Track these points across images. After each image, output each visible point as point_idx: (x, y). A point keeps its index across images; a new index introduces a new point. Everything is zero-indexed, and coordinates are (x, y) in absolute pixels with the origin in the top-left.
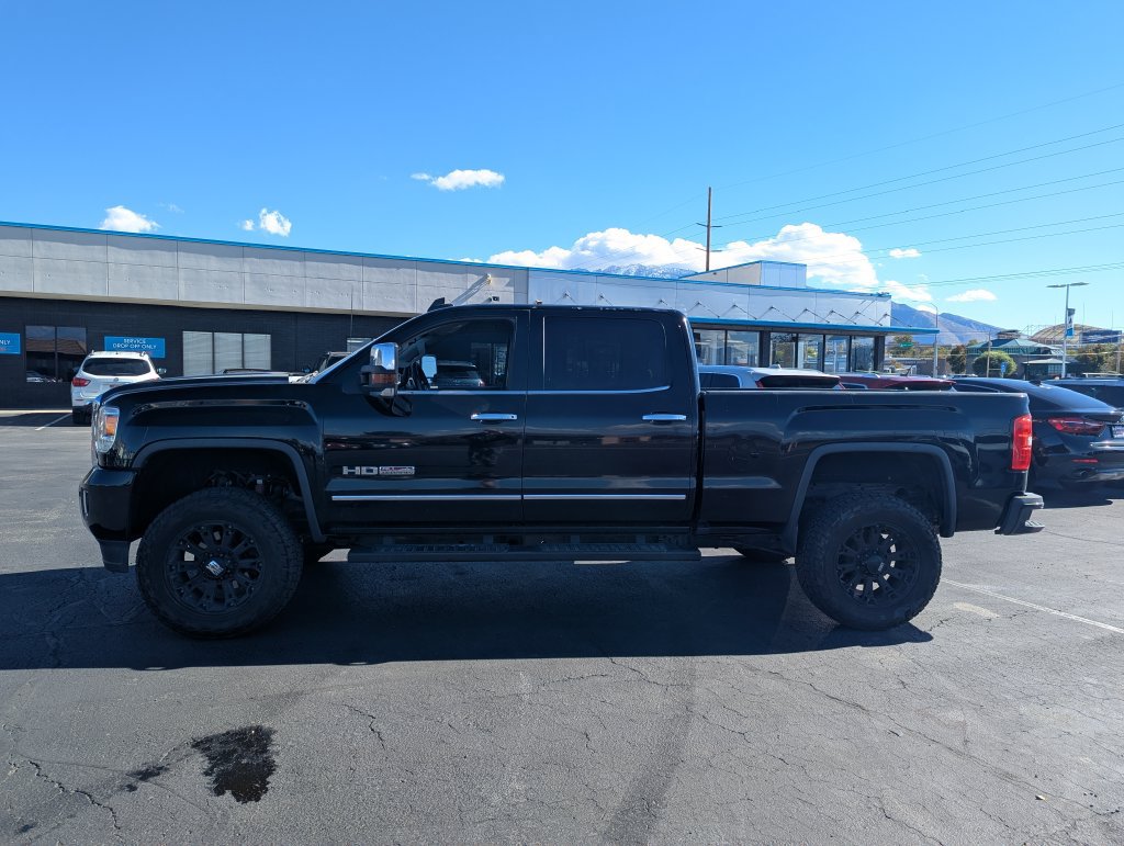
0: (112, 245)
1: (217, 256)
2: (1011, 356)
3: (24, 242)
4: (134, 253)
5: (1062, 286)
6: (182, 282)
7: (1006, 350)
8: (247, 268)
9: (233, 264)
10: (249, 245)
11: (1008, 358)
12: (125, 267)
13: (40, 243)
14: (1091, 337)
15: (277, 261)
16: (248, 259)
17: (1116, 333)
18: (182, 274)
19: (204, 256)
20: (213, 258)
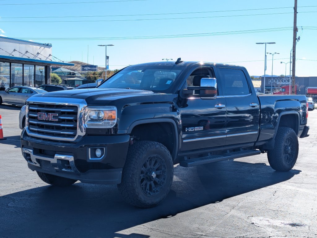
2: (59, 76)
5: (104, 46)
7: (56, 73)
11: (58, 76)
14: (86, 68)
17: (95, 66)
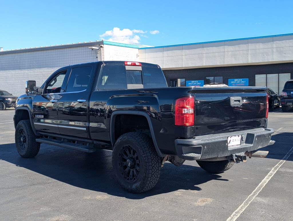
0: (226, 45)
1: (262, 43)
3: (201, 49)
4: (233, 47)
6: (249, 55)
8: (274, 46)
9: (269, 45)
10: (275, 36)
12: (230, 53)
13: (205, 48)
15: (287, 41)
16: (275, 42)
18: (250, 52)
19: (258, 44)
20: (261, 44)
